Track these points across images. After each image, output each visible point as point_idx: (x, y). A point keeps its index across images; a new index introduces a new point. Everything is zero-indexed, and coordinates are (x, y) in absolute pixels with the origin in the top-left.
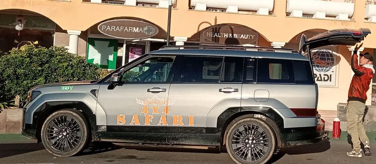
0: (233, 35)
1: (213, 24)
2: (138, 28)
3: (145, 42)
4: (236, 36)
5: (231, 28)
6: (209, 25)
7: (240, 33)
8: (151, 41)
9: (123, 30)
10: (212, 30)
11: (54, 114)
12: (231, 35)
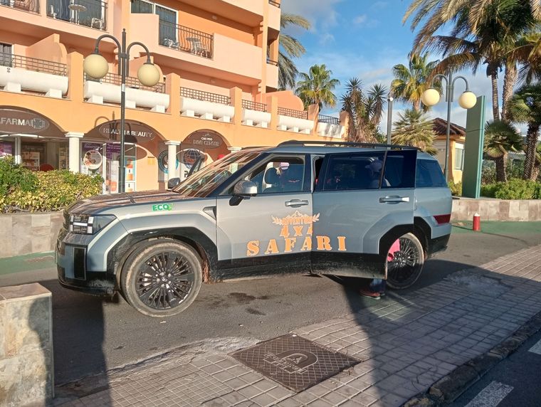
0: (130, 132)
1: (111, 119)
2: (24, 121)
3: (14, 138)
4: (133, 133)
5: (128, 124)
6: (107, 121)
7: (137, 131)
8: (22, 137)
9: (4, 123)
10: (109, 126)
11: (147, 251)
12: (128, 132)
